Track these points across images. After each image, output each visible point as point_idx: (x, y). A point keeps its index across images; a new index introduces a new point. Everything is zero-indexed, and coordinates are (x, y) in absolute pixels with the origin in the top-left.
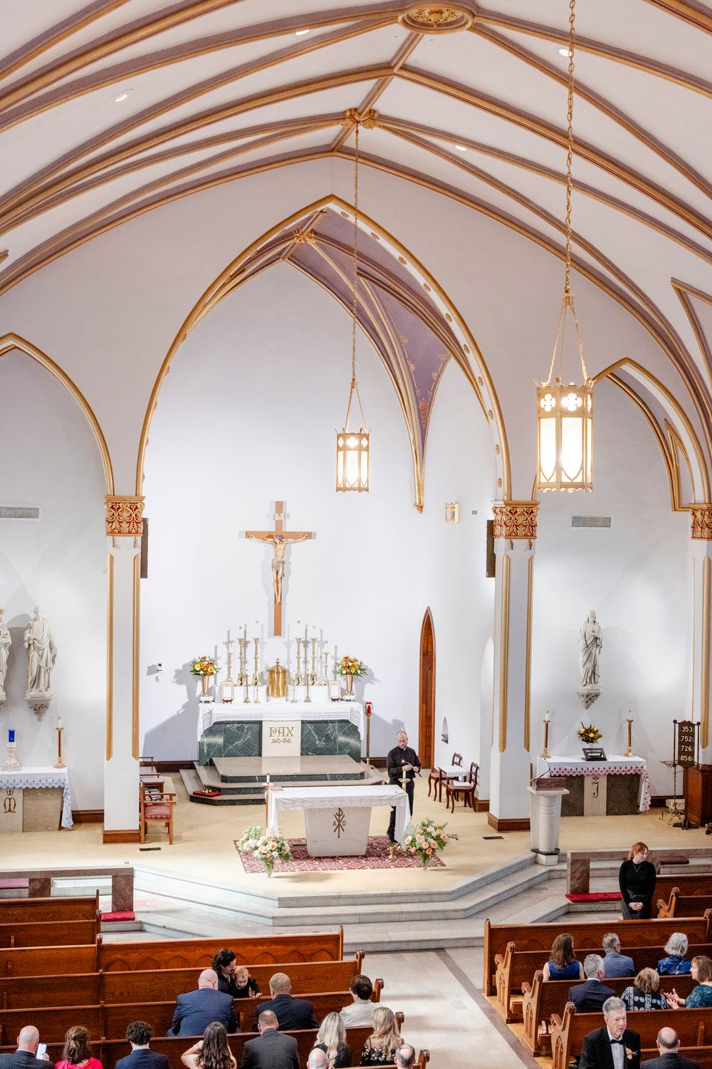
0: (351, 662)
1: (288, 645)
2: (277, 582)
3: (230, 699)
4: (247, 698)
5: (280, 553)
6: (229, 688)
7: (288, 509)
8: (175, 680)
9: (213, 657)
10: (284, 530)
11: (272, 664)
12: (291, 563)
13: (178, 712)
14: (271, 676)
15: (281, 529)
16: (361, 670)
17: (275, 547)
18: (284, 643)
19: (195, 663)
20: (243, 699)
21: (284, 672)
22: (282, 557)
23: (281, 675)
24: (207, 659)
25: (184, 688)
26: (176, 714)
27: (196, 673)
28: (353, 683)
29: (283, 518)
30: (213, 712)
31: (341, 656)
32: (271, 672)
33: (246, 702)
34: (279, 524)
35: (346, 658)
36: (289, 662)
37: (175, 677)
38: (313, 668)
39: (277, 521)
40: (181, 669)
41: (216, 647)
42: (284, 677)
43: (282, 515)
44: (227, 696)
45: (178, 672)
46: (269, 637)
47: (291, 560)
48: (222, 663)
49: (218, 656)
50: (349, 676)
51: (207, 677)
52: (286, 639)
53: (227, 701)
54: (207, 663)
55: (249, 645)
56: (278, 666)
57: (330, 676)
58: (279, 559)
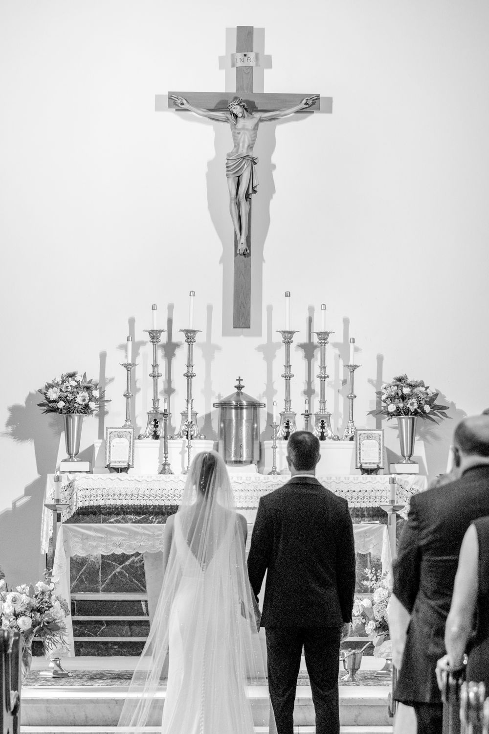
0: (410, 385)
1: (268, 352)
2: (238, 205)
3: (125, 465)
4: (164, 465)
5: (245, 138)
6: (125, 442)
7: (270, 46)
8: (10, 429)
9: (94, 376)
10: (256, 90)
11: (228, 392)
12: (274, 167)
13: (14, 504)
14: (224, 419)
15: (250, 88)
16: (434, 407)
17: (234, 126)
18: (260, 348)
19: (49, 386)
20: (156, 466)
21: (254, 406)
22: (251, 147)
23: (245, 411)
24: (79, 378)
25: (29, 447)
26: (10, 506)
27: (51, 407)
28: (417, 438)
29: (252, 64)
30: (76, 483)
31: (389, 378)
32: (224, 406)
33: (162, 472)
34: (245, 75)
35: (400, 380)
36: (270, 391)
37: (9, 423)
38: (323, 402)
39: (239, 70)
40: (24, 404)
41: (103, 356)
42: (254, 419)
43: (251, 55)
44: (118, 457)
45: (15, 411)
46: (225, 334)
47: (274, 159)
48: (115, 393)
49: (108, 375)
50: (406, 421)
51: (76, 417)
52: (263, 340)
53: (119, 470)
54: (74, 384)
55: (178, 352)
56: (238, 394)
57: (363, 420)
58: (243, 151)
